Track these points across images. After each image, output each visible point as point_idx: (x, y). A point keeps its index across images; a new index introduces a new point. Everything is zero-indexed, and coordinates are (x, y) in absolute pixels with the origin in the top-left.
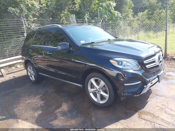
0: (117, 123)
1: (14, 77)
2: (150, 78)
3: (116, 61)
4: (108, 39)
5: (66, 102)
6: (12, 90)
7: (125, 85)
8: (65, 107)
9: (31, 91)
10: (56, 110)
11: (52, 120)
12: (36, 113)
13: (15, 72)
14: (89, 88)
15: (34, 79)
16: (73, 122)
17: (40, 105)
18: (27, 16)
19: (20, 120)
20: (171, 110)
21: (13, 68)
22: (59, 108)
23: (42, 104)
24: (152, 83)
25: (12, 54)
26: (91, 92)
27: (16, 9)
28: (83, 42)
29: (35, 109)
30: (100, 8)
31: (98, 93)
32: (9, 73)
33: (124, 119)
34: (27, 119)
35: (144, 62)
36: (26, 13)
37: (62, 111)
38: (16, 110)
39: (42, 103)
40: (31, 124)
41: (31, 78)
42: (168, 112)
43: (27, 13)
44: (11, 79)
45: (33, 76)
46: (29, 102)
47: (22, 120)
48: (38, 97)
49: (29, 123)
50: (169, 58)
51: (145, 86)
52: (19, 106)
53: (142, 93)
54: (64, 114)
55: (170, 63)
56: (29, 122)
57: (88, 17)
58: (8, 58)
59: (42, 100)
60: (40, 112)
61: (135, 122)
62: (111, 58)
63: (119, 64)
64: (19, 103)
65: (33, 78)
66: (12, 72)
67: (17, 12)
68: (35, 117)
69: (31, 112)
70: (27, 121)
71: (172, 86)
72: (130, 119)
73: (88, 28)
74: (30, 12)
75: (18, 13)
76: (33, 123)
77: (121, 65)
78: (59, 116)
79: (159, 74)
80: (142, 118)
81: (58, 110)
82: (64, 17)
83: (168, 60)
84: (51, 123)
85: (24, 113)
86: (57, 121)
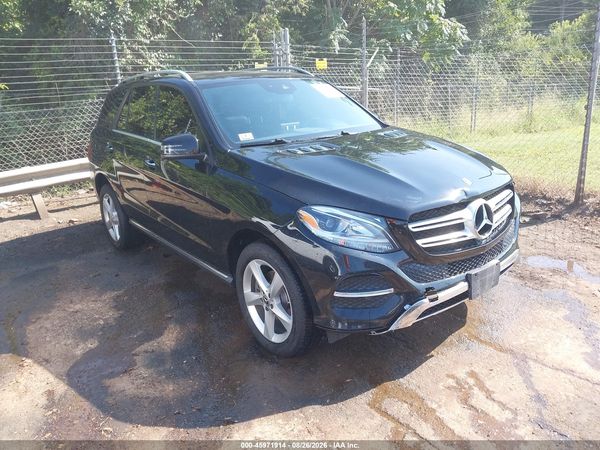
0: (295, 412)
1: (71, 221)
2: (433, 280)
3: (317, 215)
4: (343, 133)
5: (181, 322)
6: (49, 264)
7: (336, 294)
8: (169, 339)
9: (99, 275)
10: (141, 343)
11: (112, 375)
12: (81, 346)
13: (78, 207)
14: (247, 290)
15: (118, 237)
16: (170, 389)
17: (102, 322)
18: (130, 29)
19: (28, 361)
20: (489, 395)
21: (82, 192)
22: (151, 340)
23: (111, 321)
24: (437, 299)
25: (78, 149)
26: (251, 304)
27: (93, 5)
28: (246, 137)
29: (83, 334)
30: (392, 5)
31: (267, 309)
32: (62, 207)
33: (323, 403)
34: (47, 361)
35: (410, 226)
36: (127, 18)
37: (153, 351)
38: (31, 327)
39: (111, 315)
40: (52, 378)
41: (111, 230)
42: (473, 402)
43: (130, 17)
44: (60, 226)
45: (116, 227)
46: (78, 307)
47: (35, 362)
48: (108, 296)
49: (49, 375)
50: (587, 208)
51: (407, 307)
52: (45, 316)
53: (393, 328)
54: (157, 360)
55: (587, 228)
56: (49, 371)
57: (342, 36)
58: (65, 159)
59: (115, 307)
60: (92, 344)
61: (351, 419)
62: (303, 205)
63: (323, 227)
64: (48, 309)
65: (115, 233)
66: (71, 205)
67: (97, 15)
68: (74, 356)
69: (69, 342)
70: (46, 368)
71: (547, 311)
72: (340, 405)
73: (285, 88)
74: (142, 13)
75: (101, 17)
76: (58, 376)
77: (333, 229)
78: (139, 364)
79: (473, 272)
80: (379, 410)
81: (146, 346)
82: (255, 36)
83: (582, 214)
84: (107, 382)
85: (50, 342)
86: (126, 378)
